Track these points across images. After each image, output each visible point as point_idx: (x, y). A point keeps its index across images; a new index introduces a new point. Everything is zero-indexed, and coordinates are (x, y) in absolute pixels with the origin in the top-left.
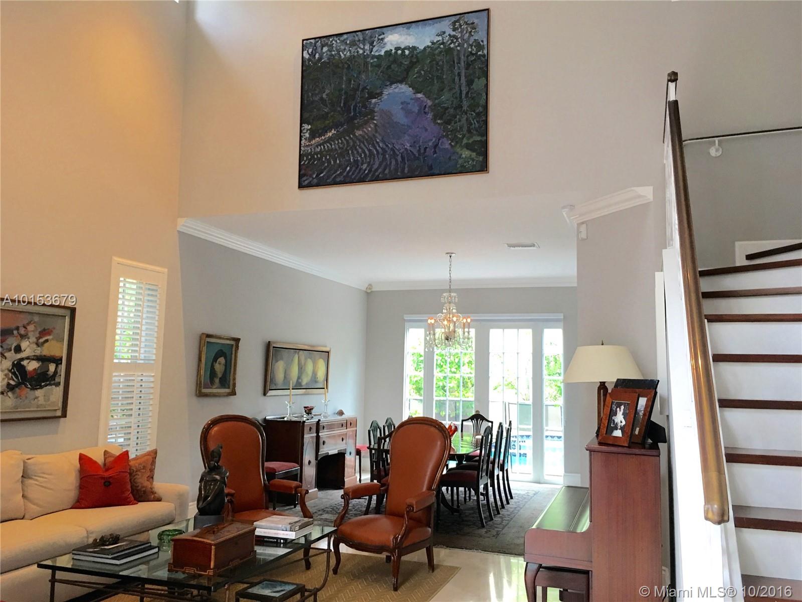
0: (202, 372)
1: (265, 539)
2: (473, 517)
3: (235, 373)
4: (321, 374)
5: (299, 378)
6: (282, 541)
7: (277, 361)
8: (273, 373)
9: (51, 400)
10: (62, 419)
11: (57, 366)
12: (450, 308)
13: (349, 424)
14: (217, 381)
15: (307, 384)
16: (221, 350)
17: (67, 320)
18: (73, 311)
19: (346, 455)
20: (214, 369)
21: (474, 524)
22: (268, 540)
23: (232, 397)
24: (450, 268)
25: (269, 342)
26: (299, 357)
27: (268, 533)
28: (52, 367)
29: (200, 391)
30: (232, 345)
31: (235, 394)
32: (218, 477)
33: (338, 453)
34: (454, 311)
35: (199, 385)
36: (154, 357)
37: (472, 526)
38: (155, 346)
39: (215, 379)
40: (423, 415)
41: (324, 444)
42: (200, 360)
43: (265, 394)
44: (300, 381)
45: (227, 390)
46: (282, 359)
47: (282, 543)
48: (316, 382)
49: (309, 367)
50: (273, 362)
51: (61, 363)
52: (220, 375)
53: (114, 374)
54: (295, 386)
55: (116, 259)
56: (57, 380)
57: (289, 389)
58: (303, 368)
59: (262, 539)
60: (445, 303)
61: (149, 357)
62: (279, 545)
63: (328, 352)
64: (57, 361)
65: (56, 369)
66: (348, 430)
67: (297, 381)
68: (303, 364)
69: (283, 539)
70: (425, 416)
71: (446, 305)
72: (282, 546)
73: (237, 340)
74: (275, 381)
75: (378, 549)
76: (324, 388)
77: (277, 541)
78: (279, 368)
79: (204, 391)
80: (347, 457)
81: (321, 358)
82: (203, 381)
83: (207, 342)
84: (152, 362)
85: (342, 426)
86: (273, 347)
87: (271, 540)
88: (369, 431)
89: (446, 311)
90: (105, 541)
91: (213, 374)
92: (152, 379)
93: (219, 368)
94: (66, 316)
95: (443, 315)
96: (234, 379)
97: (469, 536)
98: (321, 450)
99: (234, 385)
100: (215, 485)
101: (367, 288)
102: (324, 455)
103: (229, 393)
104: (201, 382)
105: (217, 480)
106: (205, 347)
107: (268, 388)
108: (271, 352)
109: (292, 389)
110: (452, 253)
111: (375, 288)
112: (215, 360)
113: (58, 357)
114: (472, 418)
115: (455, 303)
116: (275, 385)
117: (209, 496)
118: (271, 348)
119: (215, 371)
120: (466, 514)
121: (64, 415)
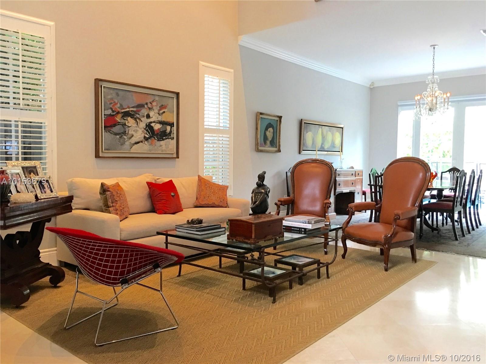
0: (259, 137)
1: (292, 228)
2: (449, 234)
3: (279, 139)
4: (338, 141)
5: (322, 144)
6: (303, 230)
7: (307, 132)
8: (305, 140)
9: (169, 147)
10: (177, 159)
11: (171, 128)
12: (433, 88)
13: (357, 174)
14: (268, 142)
15: (328, 148)
16: (270, 123)
17: (175, 100)
18: (178, 94)
19: (355, 194)
20: (266, 135)
21: (450, 238)
22: (294, 229)
23: (278, 153)
24: (434, 57)
25: (302, 119)
26: (322, 131)
27: (294, 224)
28: (168, 128)
29: (258, 149)
30: (277, 120)
31: (280, 151)
32: (263, 191)
33: (350, 192)
34: (436, 89)
35: (257, 144)
36: (228, 126)
37: (448, 239)
38: (228, 119)
39: (267, 141)
40: (413, 155)
41: (339, 185)
42: (257, 129)
43: (300, 153)
44: (323, 146)
45: (275, 149)
46: (310, 131)
47: (303, 231)
48: (334, 147)
49: (329, 137)
50: (305, 132)
51: (174, 126)
52: (270, 139)
53: (205, 135)
54: (320, 149)
55: (202, 63)
56: (172, 136)
57: (316, 151)
58: (325, 137)
59: (290, 228)
60: (429, 84)
61: (226, 125)
62: (301, 232)
63: (342, 128)
64: (172, 125)
65: (171, 129)
66: (356, 178)
67: (321, 146)
68: (325, 135)
69: (304, 229)
70: (414, 156)
71: (429, 85)
72: (303, 233)
73: (280, 117)
74: (306, 144)
75: (374, 244)
76: (340, 152)
77: (300, 229)
78: (309, 137)
79: (260, 148)
80: (356, 195)
81: (337, 132)
82: (259, 142)
83: (261, 118)
84: (228, 129)
85: (352, 175)
86: (305, 123)
87: (296, 229)
88: (370, 174)
89: (430, 90)
90: (194, 222)
91: (265, 138)
92: (228, 139)
93: (269, 134)
94: (174, 98)
95: (427, 93)
96: (279, 142)
97: (445, 245)
98: (337, 189)
99: (280, 145)
100: (261, 195)
101: (370, 85)
102: (340, 193)
103: (276, 151)
104: (258, 142)
105: (262, 192)
106: (260, 120)
107: (302, 149)
108: (302, 125)
109: (318, 151)
110: (436, 45)
111: (376, 85)
112: (266, 129)
113: (171, 122)
114: (450, 171)
115: (437, 83)
116: (306, 147)
117: (257, 202)
118: (303, 123)
119: (267, 136)
120: (444, 232)
121: (178, 157)
